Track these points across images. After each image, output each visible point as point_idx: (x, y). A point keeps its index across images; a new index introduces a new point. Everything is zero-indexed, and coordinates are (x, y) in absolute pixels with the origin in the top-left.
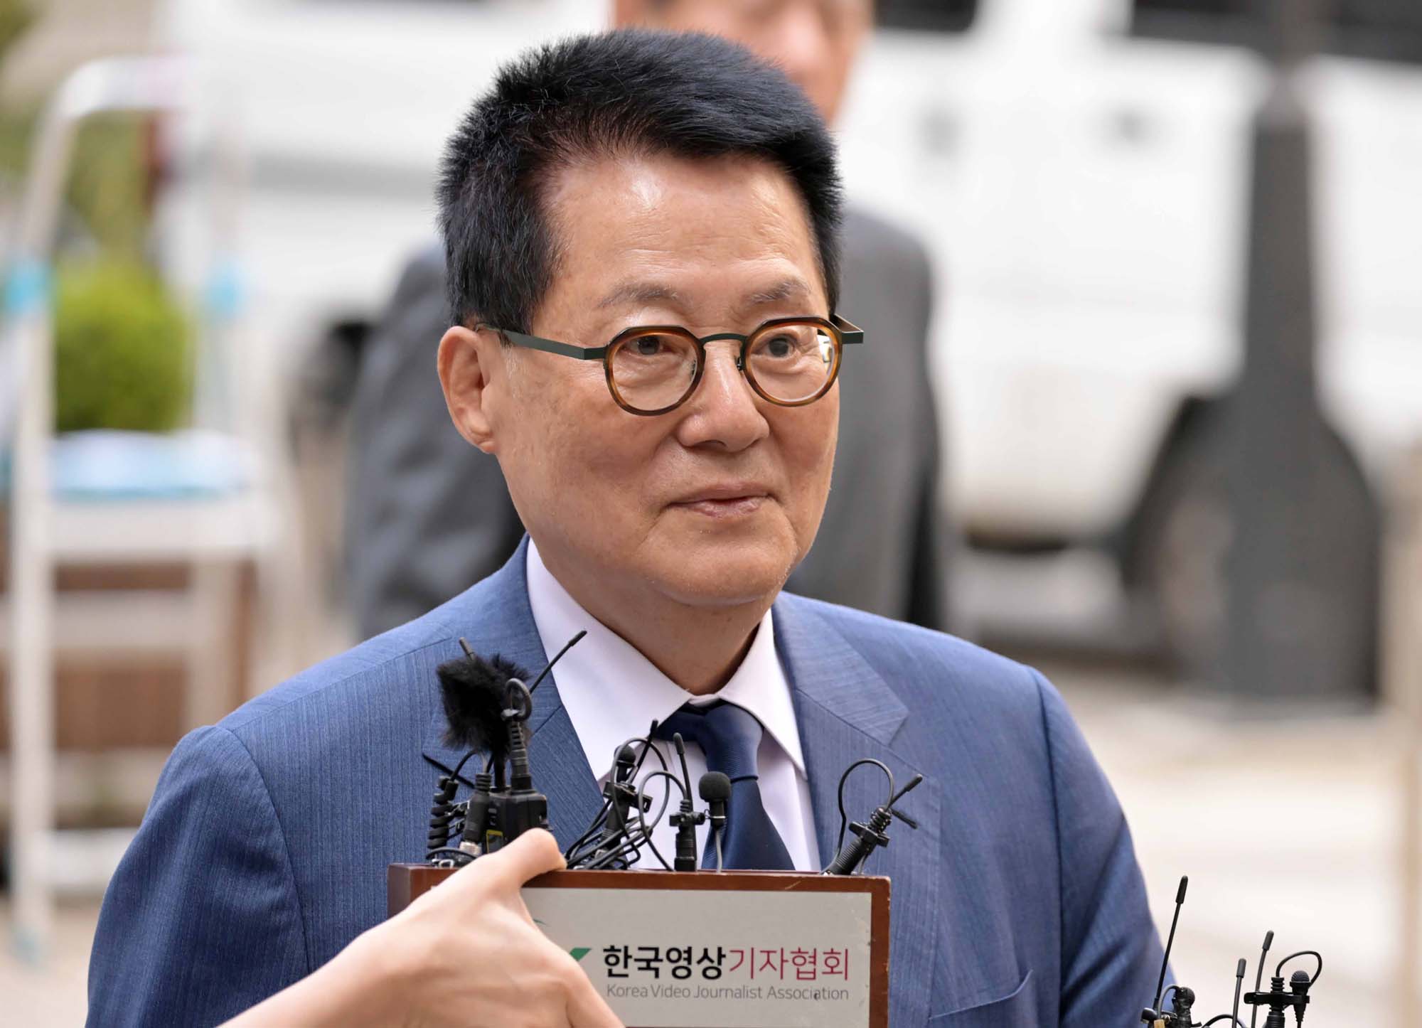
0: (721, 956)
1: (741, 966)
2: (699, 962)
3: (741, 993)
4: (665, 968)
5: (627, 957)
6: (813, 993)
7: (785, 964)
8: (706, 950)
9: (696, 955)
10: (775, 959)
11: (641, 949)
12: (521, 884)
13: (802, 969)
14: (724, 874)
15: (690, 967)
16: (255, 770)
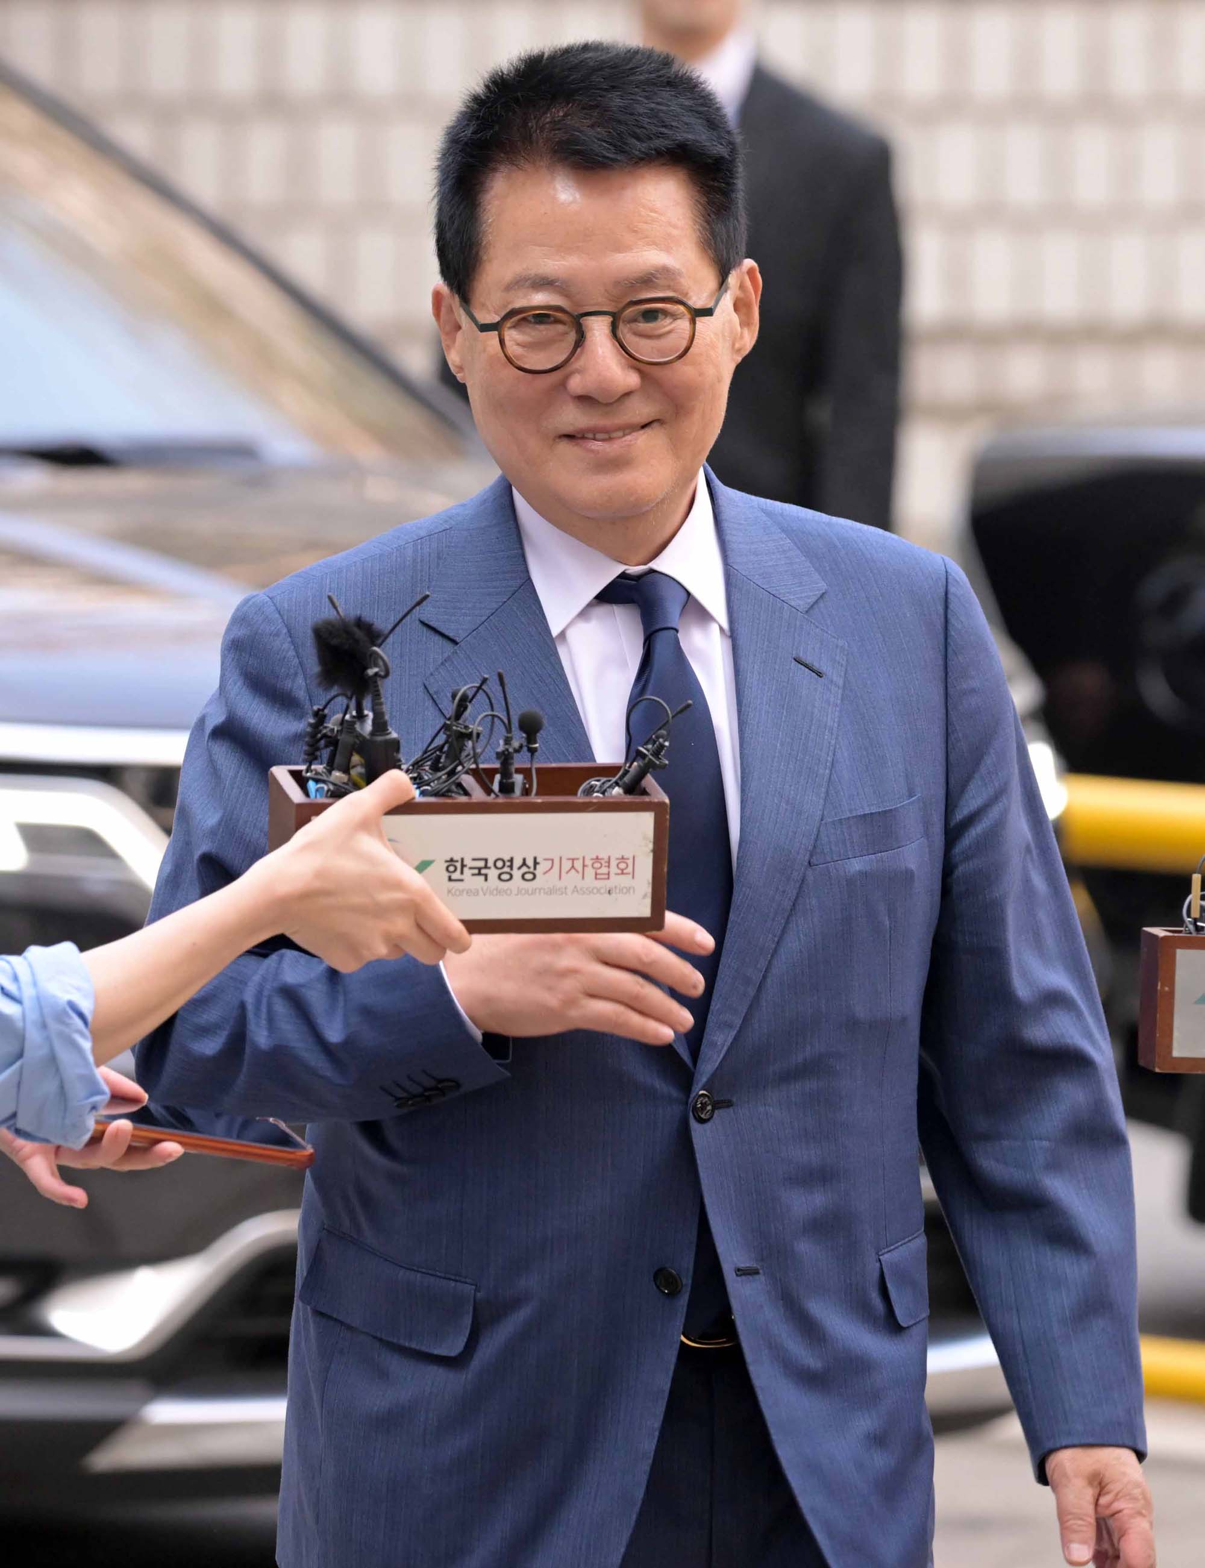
0: (536, 863)
1: (552, 871)
2: (519, 868)
3: (551, 891)
4: (493, 873)
5: (463, 866)
6: (608, 890)
7: (585, 868)
8: (524, 860)
9: (517, 863)
10: (578, 865)
11: (474, 860)
12: (384, 812)
13: (599, 871)
14: (539, 801)
15: (512, 872)
16: (285, 631)
